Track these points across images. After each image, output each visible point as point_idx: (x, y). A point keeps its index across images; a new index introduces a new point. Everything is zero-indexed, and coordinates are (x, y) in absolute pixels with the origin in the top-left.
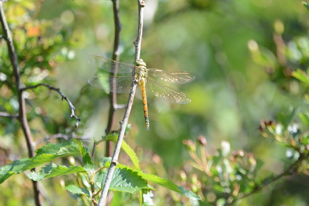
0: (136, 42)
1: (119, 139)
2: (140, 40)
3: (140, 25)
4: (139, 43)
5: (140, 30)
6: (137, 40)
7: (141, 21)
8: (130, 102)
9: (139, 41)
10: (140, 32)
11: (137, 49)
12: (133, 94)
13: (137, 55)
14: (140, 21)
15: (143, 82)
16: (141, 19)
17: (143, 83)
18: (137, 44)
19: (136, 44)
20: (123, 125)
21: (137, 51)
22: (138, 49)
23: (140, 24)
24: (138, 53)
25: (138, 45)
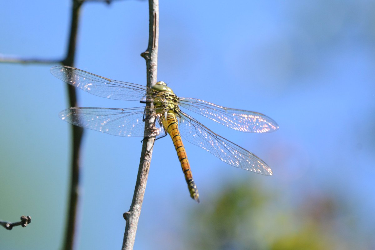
0: (148, 52)
1: (126, 246)
2: (155, 46)
3: (153, 16)
4: (154, 54)
5: (154, 27)
6: (150, 47)
7: (154, 8)
8: (144, 173)
9: (153, 48)
10: (154, 30)
11: (150, 66)
12: (148, 156)
13: (152, 77)
14: (153, 10)
15: (174, 120)
16: (154, 6)
17: (174, 122)
18: (150, 55)
19: (147, 57)
20: (132, 218)
21: (151, 69)
22: (152, 65)
23: (154, 14)
24: (152, 74)
25: (152, 58)
